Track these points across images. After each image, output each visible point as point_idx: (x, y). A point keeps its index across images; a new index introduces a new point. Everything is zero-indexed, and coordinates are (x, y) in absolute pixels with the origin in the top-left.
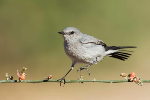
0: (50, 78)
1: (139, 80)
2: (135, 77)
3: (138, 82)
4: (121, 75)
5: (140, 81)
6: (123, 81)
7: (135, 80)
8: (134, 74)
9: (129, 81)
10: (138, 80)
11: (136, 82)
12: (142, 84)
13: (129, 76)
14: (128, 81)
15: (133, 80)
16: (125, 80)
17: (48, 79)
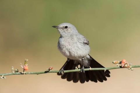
0: (51, 69)
1: (130, 65)
2: (126, 64)
3: (129, 67)
4: (113, 63)
5: (131, 67)
6: (116, 68)
7: (126, 65)
8: (124, 61)
9: (121, 67)
10: (128, 65)
11: (127, 68)
12: (132, 69)
13: (121, 63)
14: (119, 67)
15: (124, 66)
16: (118, 67)
17: (49, 70)
